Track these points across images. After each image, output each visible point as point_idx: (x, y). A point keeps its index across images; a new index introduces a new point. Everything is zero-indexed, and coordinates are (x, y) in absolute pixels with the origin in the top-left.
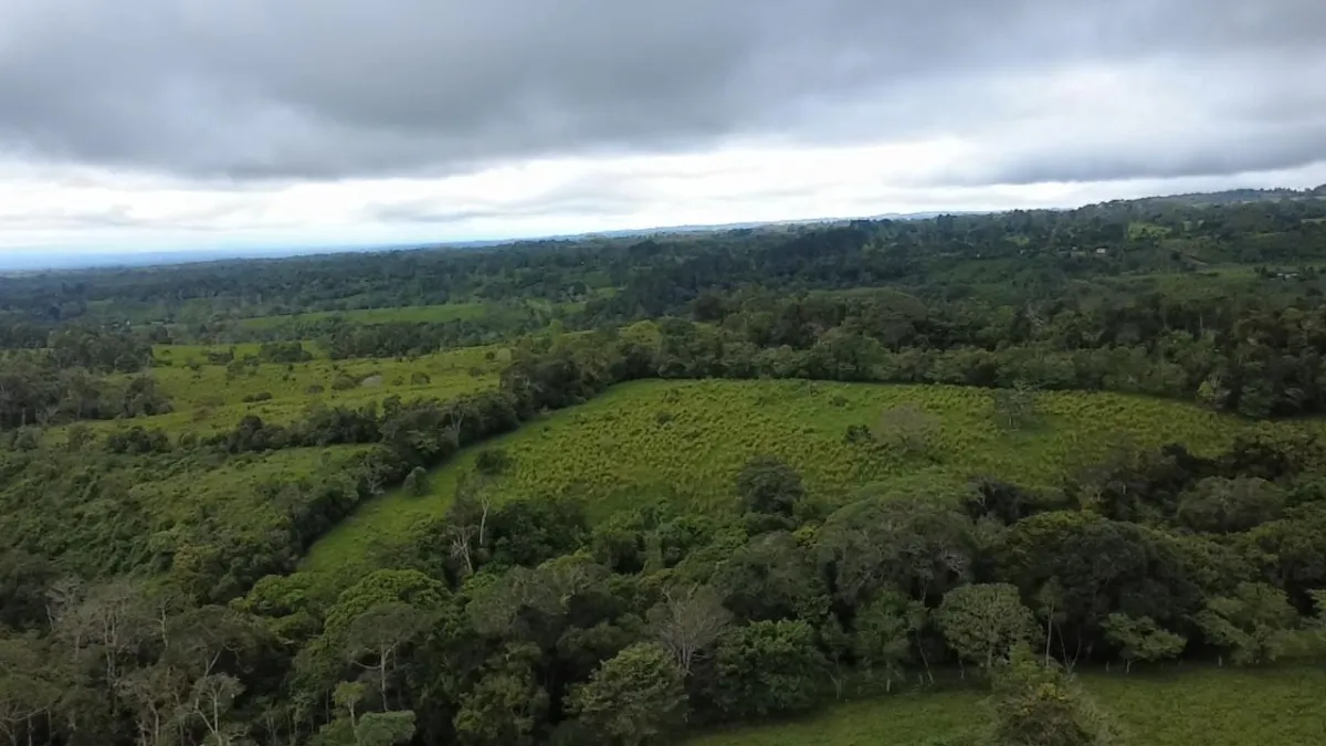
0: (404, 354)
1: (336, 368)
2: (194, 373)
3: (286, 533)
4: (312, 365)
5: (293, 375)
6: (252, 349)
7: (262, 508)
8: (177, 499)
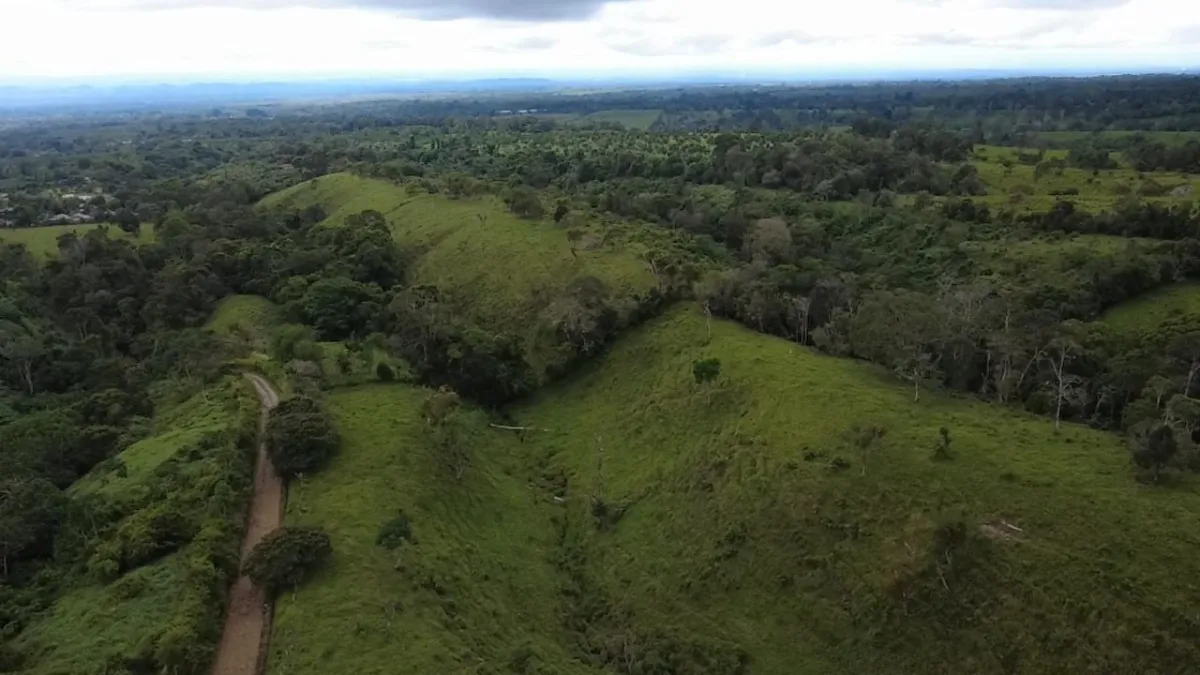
1: (1141, 178)
2: (1005, 169)
3: (1087, 294)
4: (1117, 173)
5: (1096, 180)
6: (1062, 154)
7: (1068, 273)
8: (995, 256)
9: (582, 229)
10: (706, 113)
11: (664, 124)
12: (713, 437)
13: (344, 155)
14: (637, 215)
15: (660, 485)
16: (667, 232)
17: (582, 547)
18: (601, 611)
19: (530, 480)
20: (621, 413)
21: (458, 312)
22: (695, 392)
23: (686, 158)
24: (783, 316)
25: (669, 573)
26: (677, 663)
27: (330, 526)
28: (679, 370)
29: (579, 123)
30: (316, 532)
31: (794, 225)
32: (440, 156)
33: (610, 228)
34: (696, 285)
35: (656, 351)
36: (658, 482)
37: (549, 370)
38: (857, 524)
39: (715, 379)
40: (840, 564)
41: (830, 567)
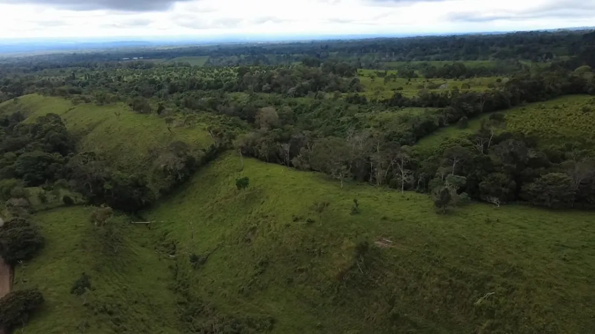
0: (458, 78)
1: (428, 81)
2: (371, 79)
3: (410, 134)
4: (418, 79)
5: (410, 83)
6: (395, 72)
7: (402, 125)
8: (371, 119)
9: (172, 117)
10: (232, 57)
11: (211, 63)
12: (248, 216)
13: (32, 84)
14: (201, 109)
15: (224, 242)
16: (217, 117)
17: (186, 279)
18: (199, 310)
19: (155, 248)
20: (201, 208)
21: (108, 165)
22: (238, 194)
23: (224, 80)
24: (277, 154)
25: (232, 285)
26: (240, 329)
27: (41, 288)
28: (229, 184)
29: (167, 63)
30: (33, 291)
31: (279, 110)
32: (90, 83)
33: (187, 116)
34: (234, 142)
35: (216, 176)
36: (223, 241)
37: (161, 191)
38: (320, 248)
39: (247, 187)
40: (314, 269)
41: (309, 270)
